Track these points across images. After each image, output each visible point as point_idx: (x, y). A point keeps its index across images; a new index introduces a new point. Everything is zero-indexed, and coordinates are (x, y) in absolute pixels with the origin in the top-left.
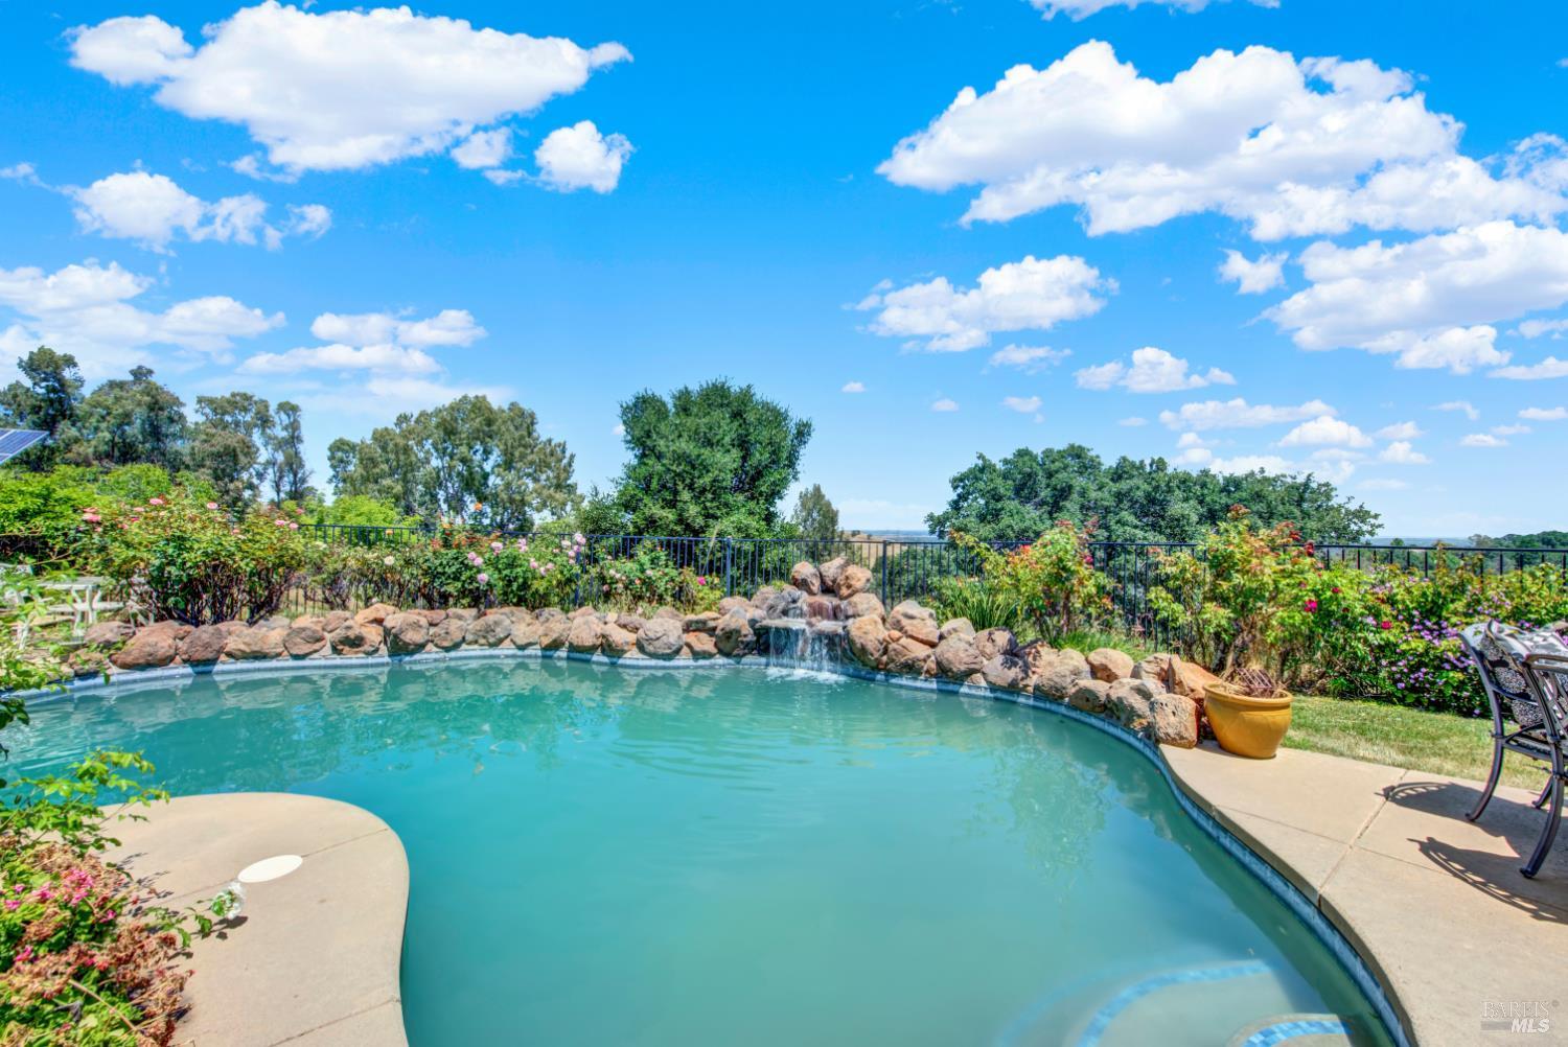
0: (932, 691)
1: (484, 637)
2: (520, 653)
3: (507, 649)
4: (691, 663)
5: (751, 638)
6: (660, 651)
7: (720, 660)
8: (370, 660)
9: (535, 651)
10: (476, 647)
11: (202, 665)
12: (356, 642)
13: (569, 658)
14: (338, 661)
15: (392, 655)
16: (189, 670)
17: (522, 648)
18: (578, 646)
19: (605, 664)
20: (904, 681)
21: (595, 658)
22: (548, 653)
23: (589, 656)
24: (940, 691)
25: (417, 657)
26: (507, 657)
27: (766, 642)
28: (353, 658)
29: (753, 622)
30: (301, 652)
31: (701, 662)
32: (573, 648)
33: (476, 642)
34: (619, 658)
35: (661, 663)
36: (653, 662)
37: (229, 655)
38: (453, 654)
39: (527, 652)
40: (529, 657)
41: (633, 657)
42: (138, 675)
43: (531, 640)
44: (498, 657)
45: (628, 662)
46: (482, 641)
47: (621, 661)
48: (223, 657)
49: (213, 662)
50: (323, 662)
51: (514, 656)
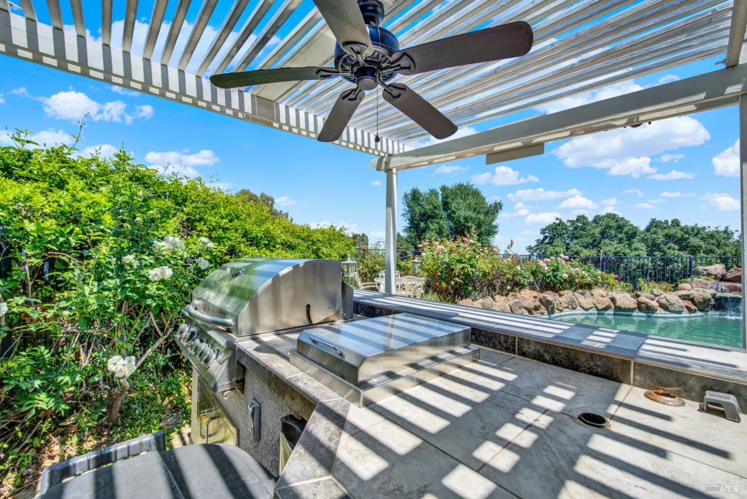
1: (571, 305)
2: (586, 312)
3: (580, 311)
4: (688, 315)
5: (713, 302)
6: (677, 310)
7: (699, 314)
9: (594, 311)
10: (567, 310)
13: (615, 314)
17: (587, 310)
18: (625, 309)
21: (634, 314)
22: (601, 312)
23: (629, 313)
26: (580, 314)
27: (720, 304)
29: (714, 296)
31: (693, 315)
32: (617, 309)
33: (568, 307)
34: (653, 313)
35: (676, 315)
36: (673, 315)
39: (589, 312)
40: (591, 314)
41: (660, 312)
43: (591, 306)
44: (576, 314)
45: (659, 315)
46: (571, 307)
47: (654, 315)
51: (583, 314)
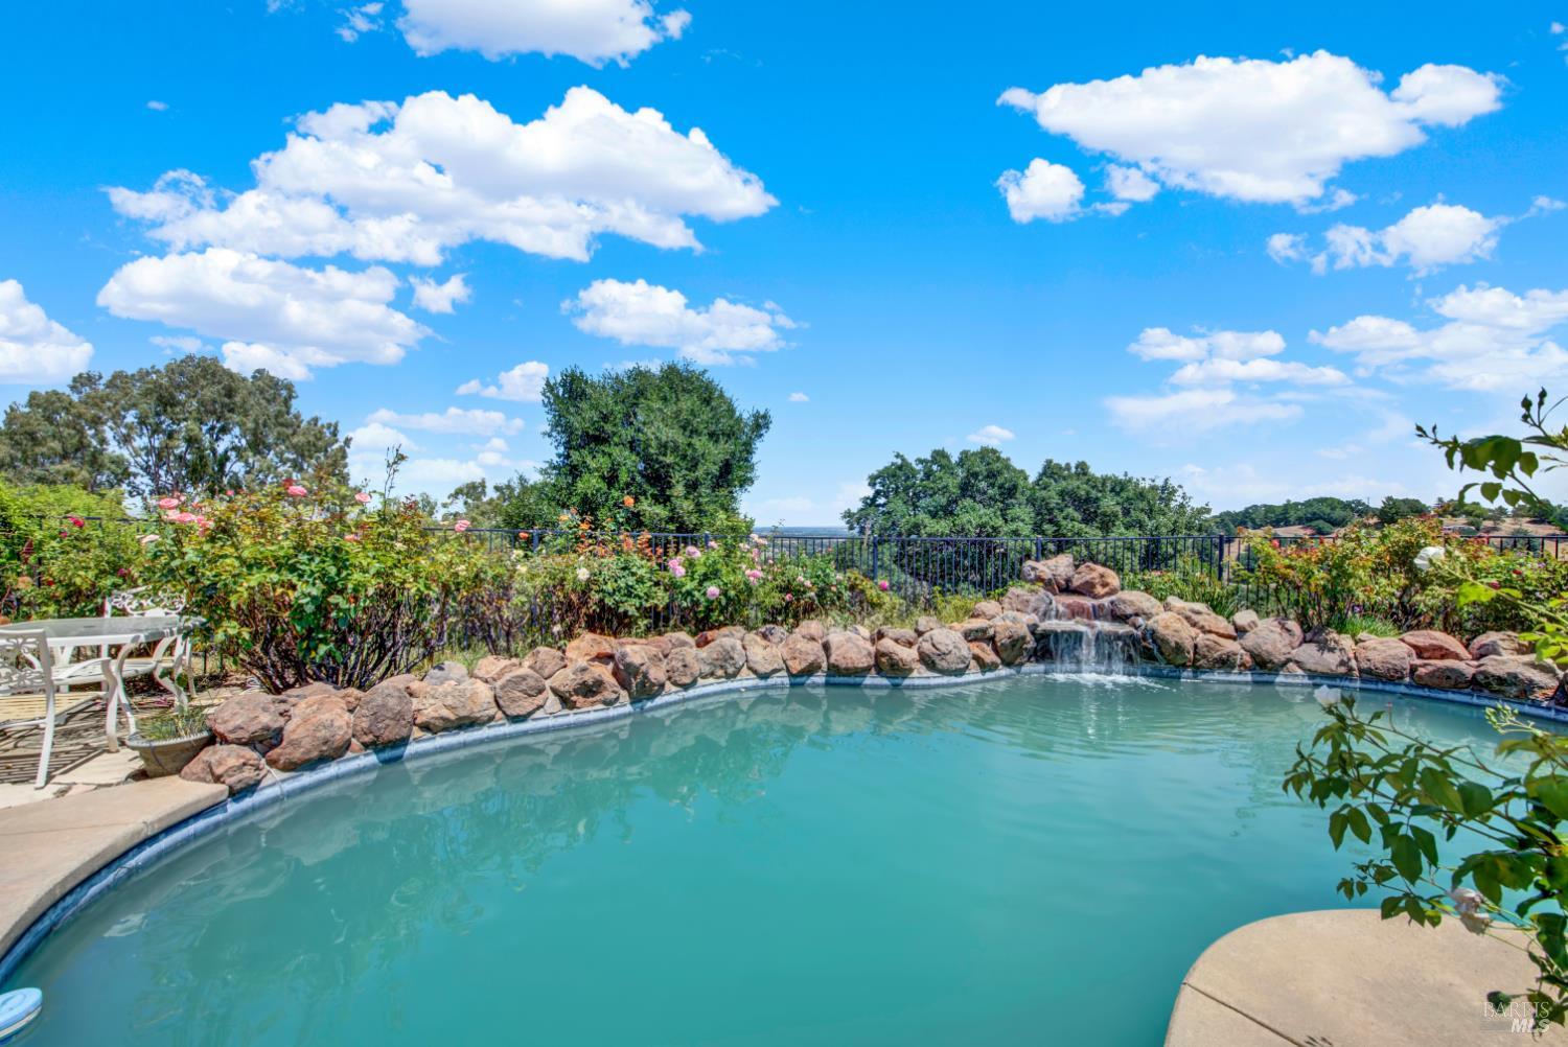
0: (1246, 683)
1: (722, 667)
2: (762, 683)
3: (746, 680)
4: (980, 676)
5: (1031, 644)
6: (954, 667)
7: (1003, 671)
8: (612, 712)
9: (782, 679)
10: (711, 680)
11: (388, 747)
12: (590, 690)
13: (827, 684)
14: (572, 717)
15: (634, 701)
16: (372, 759)
17: (764, 676)
18: (847, 669)
19: (886, 687)
20: (1217, 676)
21: (868, 681)
22: (799, 680)
23: (858, 680)
24: (1256, 683)
25: (659, 701)
26: (747, 689)
27: (1046, 647)
28: (591, 712)
29: (1033, 628)
30: (523, 712)
31: (989, 675)
32: (834, 670)
33: (712, 674)
34: (904, 678)
35: (953, 679)
36: (945, 680)
37: (426, 727)
38: (691, 693)
39: (771, 681)
40: (774, 687)
41: (920, 675)
42: (307, 778)
43: (776, 666)
44: (737, 690)
45: (917, 682)
46: (720, 672)
47: (907, 682)
48: (417, 733)
49: (404, 741)
50: (551, 722)
51: (755, 688)
